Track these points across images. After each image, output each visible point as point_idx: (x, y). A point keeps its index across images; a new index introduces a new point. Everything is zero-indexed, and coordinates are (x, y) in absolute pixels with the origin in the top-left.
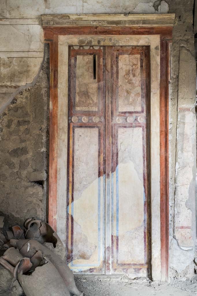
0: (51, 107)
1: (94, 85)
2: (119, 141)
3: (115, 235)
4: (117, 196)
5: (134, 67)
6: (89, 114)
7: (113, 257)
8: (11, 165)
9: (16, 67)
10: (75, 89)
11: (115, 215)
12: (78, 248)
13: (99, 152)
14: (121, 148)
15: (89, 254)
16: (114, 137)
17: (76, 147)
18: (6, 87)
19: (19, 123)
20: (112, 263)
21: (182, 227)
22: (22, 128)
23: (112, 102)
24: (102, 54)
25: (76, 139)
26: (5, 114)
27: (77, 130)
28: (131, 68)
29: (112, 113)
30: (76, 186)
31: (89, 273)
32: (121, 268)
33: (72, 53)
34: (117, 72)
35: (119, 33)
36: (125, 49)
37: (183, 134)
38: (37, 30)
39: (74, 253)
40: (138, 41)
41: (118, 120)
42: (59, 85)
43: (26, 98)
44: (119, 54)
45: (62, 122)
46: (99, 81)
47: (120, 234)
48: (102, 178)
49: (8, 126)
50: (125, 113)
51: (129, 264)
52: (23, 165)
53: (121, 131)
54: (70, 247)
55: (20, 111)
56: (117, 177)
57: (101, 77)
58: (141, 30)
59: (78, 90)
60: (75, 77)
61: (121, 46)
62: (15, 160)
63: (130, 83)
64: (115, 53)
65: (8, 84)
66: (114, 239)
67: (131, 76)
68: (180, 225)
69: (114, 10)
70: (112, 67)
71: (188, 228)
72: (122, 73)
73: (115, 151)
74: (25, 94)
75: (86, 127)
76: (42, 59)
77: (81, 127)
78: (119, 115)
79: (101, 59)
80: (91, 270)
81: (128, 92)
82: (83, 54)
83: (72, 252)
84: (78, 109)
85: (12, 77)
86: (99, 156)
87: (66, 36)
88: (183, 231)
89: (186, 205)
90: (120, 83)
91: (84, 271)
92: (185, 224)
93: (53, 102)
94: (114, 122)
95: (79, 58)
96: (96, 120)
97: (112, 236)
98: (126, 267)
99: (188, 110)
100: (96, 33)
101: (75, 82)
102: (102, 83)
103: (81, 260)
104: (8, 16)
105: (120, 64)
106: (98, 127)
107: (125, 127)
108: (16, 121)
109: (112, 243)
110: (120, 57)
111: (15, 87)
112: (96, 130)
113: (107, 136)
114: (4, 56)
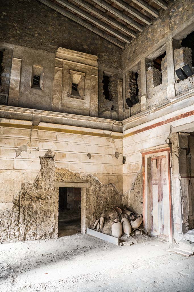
0: (143, 178)
1: (157, 170)
2: (163, 189)
3: (163, 224)
4: (163, 210)
6: (156, 180)
7: (162, 232)
8: (137, 196)
9: (137, 166)
11: (162, 217)
12: (154, 227)
13: (158, 193)
14: (164, 192)
15: (156, 230)
19: (138, 184)
20: (162, 234)
21: (177, 224)
22: (139, 185)
23: (161, 175)
24: (158, 159)
25: (153, 188)
27: (153, 185)
29: (161, 179)
30: (153, 205)
31: (157, 237)
32: (165, 237)
33: (151, 160)
34: (162, 165)
35: (158, 152)
37: (176, 187)
38: (141, 155)
39: (153, 229)
41: (163, 182)
42: (145, 171)
45: (146, 183)
46: (158, 168)
48: (159, 203)
49: (136, 185)
50: (164, 179)
52: (139, 197)
53: (163, 186)
54: (152, 226)
55: (138, 180)
56: (163, 203)
59: (153, 172)
63: (165, 168)
64: (161, 158)
65: (135, 172)
70: (160, 163)
71: (179, 224)
72: (163, 165)
73: (162, 193)
74: (139, 174)
75: (155, 184)
76: (141, 163)
77: (154, 184)
79: (158, 161)
81: (165, 172)
82: (154, 160)
84: (153, 178)
85: (136, 169)
86: (158, 195)
87: (147, 155)
89: (178, 215)
90: (163, 168)
93: (144, 176)
94: (161, 183)
96: (157, 182)
97: (162, 225)
98: (166, 237)
99: (177, 177)
100: (153, 153)
101: (152, 169)
102: (158, 169)
105: (163, 162)
107: (164, 184)
109: (162, 227)
110: (163, 159)
111: (137, 172)
112: (157, 185)
113: (160, 187)
114: (135, 163)
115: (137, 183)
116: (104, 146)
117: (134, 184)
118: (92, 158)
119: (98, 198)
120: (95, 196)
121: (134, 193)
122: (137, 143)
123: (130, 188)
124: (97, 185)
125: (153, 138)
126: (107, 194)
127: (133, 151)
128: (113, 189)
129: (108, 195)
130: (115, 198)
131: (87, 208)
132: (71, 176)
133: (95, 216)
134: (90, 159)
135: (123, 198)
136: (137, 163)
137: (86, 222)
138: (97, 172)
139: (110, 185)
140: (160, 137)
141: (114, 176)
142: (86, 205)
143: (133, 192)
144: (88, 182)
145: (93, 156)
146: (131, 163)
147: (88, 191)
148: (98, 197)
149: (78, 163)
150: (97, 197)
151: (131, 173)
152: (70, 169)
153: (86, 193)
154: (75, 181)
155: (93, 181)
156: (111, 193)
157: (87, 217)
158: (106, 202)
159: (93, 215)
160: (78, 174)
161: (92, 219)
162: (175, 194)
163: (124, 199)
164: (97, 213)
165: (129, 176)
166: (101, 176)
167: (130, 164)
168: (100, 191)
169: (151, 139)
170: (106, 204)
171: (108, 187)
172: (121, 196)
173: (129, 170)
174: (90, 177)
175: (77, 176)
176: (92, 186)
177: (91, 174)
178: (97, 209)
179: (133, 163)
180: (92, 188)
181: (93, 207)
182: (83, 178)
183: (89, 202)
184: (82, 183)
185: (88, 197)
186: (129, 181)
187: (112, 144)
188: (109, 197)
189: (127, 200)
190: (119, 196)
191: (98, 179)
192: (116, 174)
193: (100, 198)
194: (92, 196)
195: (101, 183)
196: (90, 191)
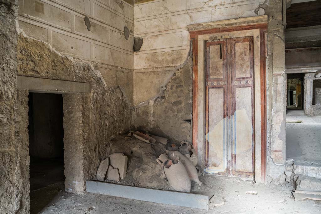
0: (194, 77)
1: (221, 63)
2: (236, 96)
3: (234, 153)
4: (235, 130)
5: (245, 50)
6: (218, 80)
7: (232, 167)
8: (173, 110)
9: (175, 56)
10: (209, 66)
11: (234, 141)
12: (212, 160)
13: (224, 103)
14: (237, 100)
15: (218, 164)
16: (233, 93)
17: (210, 100)
18: (170, 67)
19: (177, 87)
20: (232, 170)
21: (276, 151)
22: (179, 90)
23: (231, 72)
24: (225, 43)
25: (210, 95)
26: (170, 82)
27: (212, 91)
28: (243, 51)
29: (232, 79)
30: (210, 123)
31: (217, 175)
32: (237, 174)
34: (235, 54)
35: (233, 30)
36: (239, 39)
37: (276, 91)
38: (186, 34)
39: (209, 163)
40: (245, 34)
41: (236, 83)
42: (199, 64)
43: (181, 72)
44: (236, 43)
45: (201, 85)
46: (223, 60)
47: (237, 153)
48: (226, 119)
49: (172, 89)
50: (240, 78)
51: (242, 172)
52: (179, 111)
53: (237, 89)
54: (206, 159)
55: (177, 80)
56: (235, 118)
57: (225, 58)
58: (247, 27)
59: (211, 66)
60: (209, 58)
61: (237, 38)
62: (175, 108)
63: (243, 60)
64: (233, 42)
65: (171, 65)
66: (233, 156)
67: (244, 55)
68: (275, 149)
69: (230, 17)
70: (231, 51)
71: (280, 151)
72: (237, 54)
73: (234, 102)
74: (180, 70)
75: (216, 88)
76: (189, 50)
77: (213, 88)
78: (236, 80)
79: (225, 47)
80: (219, 173)
81: (242, 66)
82: (214, 45)
83: (208, 162)
84: (211, 77)
85: (173, 61)
86: (224, 105)
87: (202, 35)
88: (276, 153)
89: (278, 136)
90: (236, 60)
91: (215, 174)
92: (278, 149)
93: (195, 74)
94: (232, 85)
95: (212, 47)
96: (222, 83)
97: (232, 154)
98: (241, 173)
99: (280, 75)
100: (220, 32)
101: (209, 61)
102: (225, 61)
103: (213, 167)
104: (171, 28)
105: (237, 49)
106: (223, 88)
107: (240, 87)
108: (175, 86)
109: (232, 158)
111: (175, 67)
112: (222, 89)
113: (229, 93)
114: (169, 50)
115: (172, 86)
116: (110, 9)
117: (164, 88)
118: (91, 28)
119: (101, 116)
120: (97, 111)
121: (166, 104)
122: (176, 13)
123: (154, 95)
124: (99, 89)
125: (221, 5)
126: (113, 107)
127: (162, 28)
128: (121, 98)
129: (115, 109)
130: (123, 114)
131: (84, 139)
132: (54, 62)
133: (98, 153)
134: (89, 30)
135: (134, 113)
136: (174, 49)
137: (84, 168)
138: (100, 61)
139: (118, 90)
140: (241, 4)
141: (123, 72)
142: (83, 132)
143: (163, 103)
144: (85, 81)
145: (95, 25)
146: (157, 51)
147: (84, 99)
148: (101, 112)
149: (69, 34)
150: (100, 114)
151: (157, 68)
152: (53, 46)
153: (83, 106)
154: (62, 77)
155: (92, 80)
156: (119, 105)
157: (85, 158)
158: (113, 123)
159: (95, 150)
160: (68, 59)
161: (94, 160)
162: (274, 102)
163: (138, 115)
164: (101, 146)
165: (153, 73)
166: (106, 71)
167: (155, 51)
168: (104, 100)
169: (216, 6)
170: (112, 126)
171: (115, 93)
172: (131, 110)
173: (152, 63)
174: (89, 70)
175: (65, 65)
176: (92, 91)
177: (90, 65)
178: (99, 138)
179: (162, 50)
180: (92, 95)
181: (95, 134)
182: (77, 71)
183: (88, 124)
184: (75, 81)
185: (86, 114)
186: (152, 82)
187: (120, 10)
188: (117, 113)
189: (144, 117)
190: (129, 111)
191: (101, 76)
192: (125, 69)
193: (105, 114)
194: (93, 111)
195: (105, 86)
196: (89, 100)
